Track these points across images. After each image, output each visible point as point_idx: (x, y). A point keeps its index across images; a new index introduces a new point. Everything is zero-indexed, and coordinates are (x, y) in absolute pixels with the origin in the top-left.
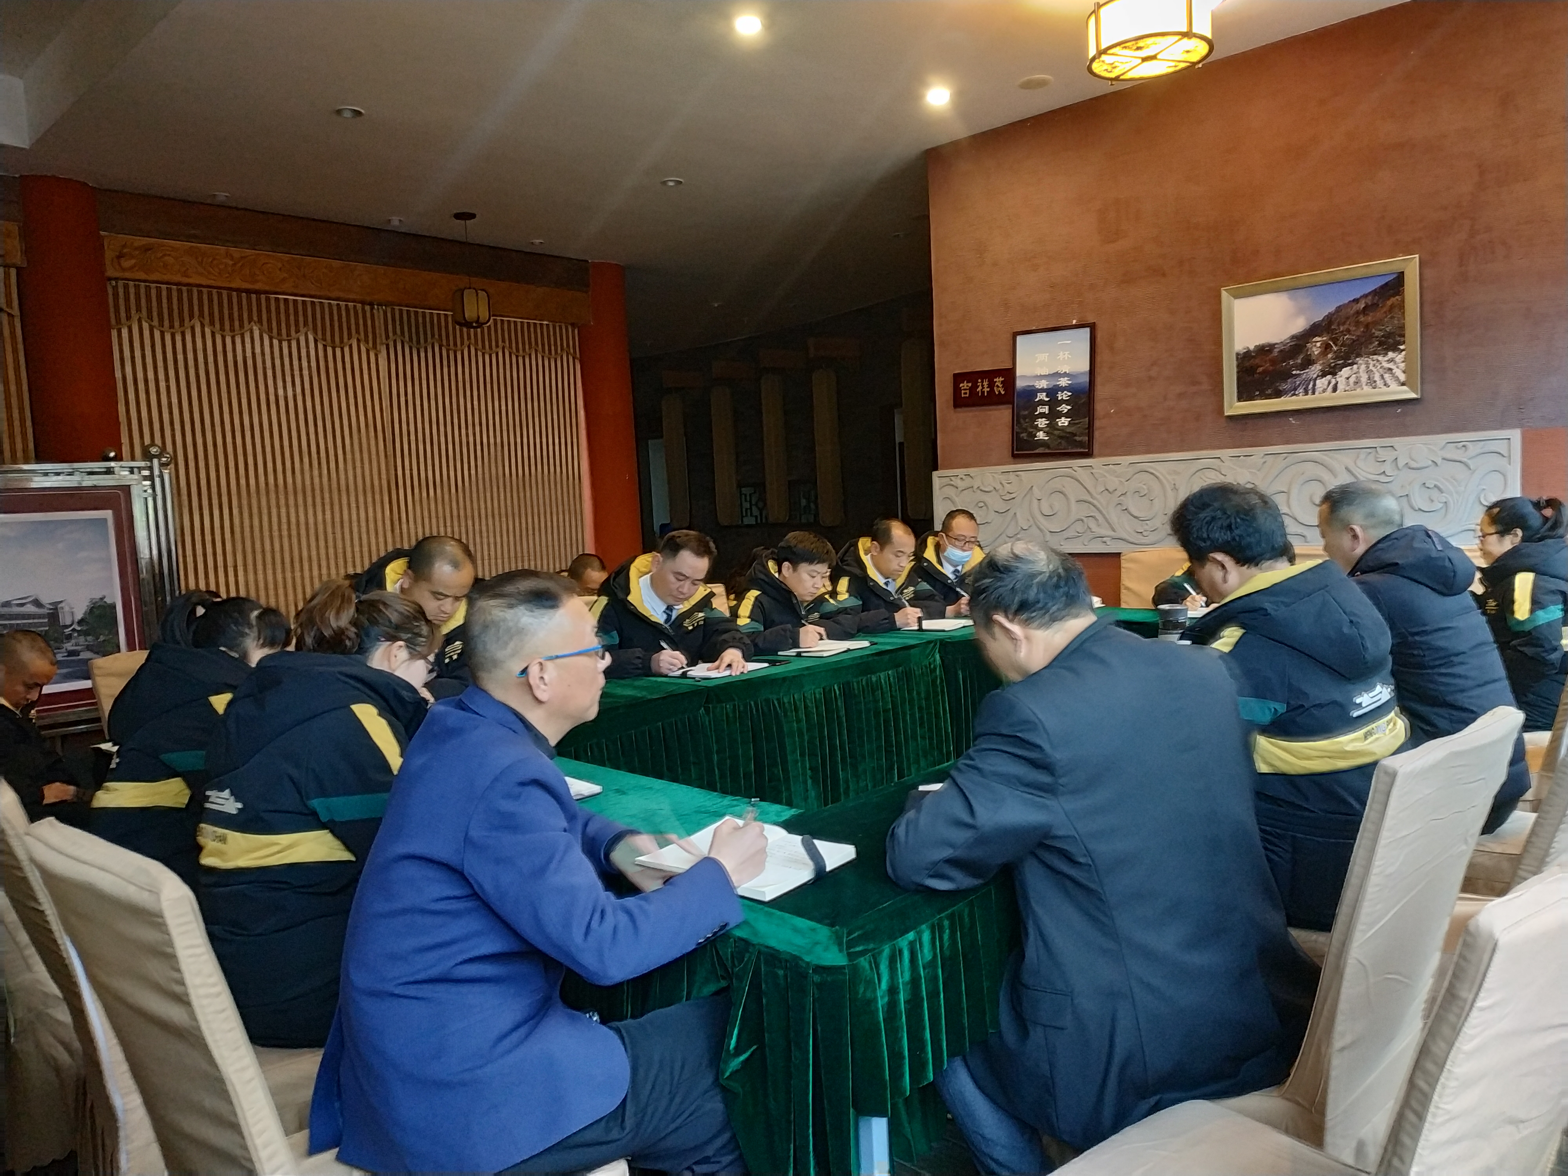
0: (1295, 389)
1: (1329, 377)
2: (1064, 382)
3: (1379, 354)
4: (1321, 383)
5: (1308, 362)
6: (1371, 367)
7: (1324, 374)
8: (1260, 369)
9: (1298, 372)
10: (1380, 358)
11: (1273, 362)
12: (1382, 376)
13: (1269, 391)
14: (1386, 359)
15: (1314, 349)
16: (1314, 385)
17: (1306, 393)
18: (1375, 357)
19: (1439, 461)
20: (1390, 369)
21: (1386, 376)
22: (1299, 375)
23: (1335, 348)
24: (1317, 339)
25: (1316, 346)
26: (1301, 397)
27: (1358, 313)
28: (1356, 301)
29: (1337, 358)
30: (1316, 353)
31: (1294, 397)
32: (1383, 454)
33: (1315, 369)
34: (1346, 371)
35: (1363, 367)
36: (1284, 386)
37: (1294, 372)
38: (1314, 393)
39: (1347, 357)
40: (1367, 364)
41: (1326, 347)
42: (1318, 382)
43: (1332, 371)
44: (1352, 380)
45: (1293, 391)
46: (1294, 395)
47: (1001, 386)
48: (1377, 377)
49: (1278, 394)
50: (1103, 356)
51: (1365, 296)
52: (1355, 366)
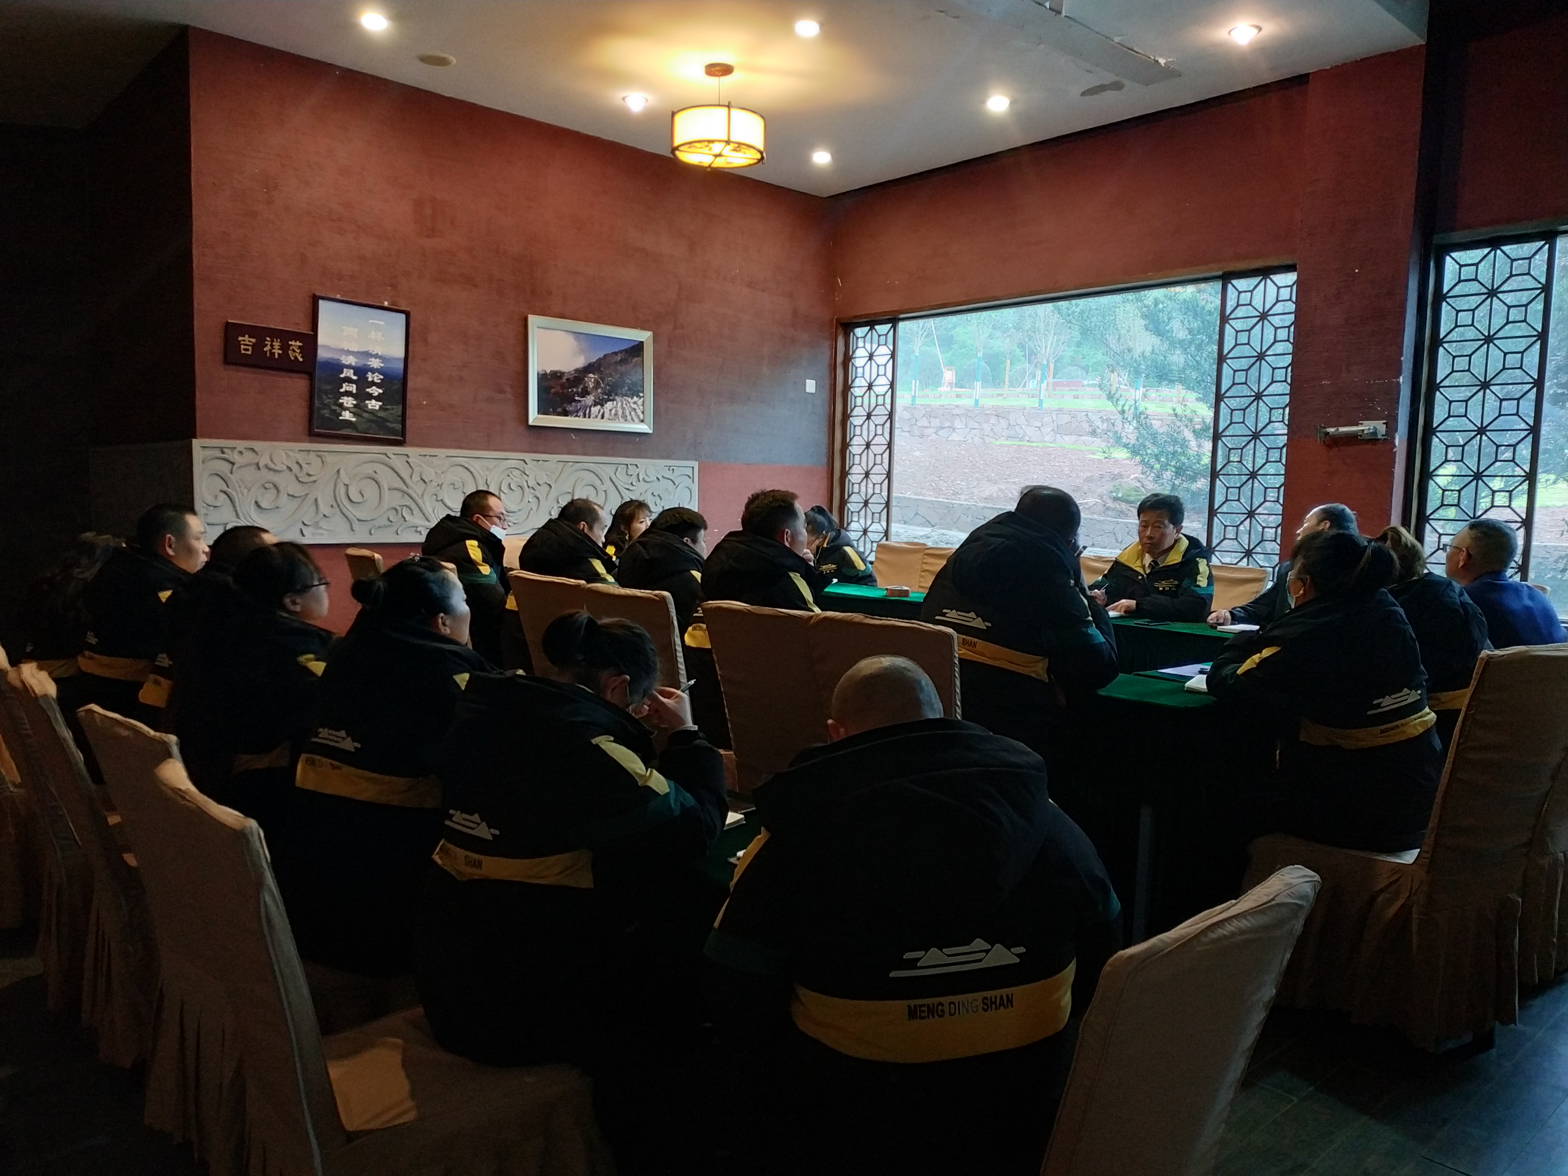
0: (577, 412)
1: (599, 407)
2: (375, 363)
3: (628, 397)
4: (595, 410)
5: (585, 393)
6: (624, 405)
7: (596, 404)
8: (553, 391)
9: (579, 399)
10: (629, 399)
11: (563, 386)
12: (630, 413)
13: (560, 410)
14: (633, 401)
15: (590, 383)
16: (590, 411)
17: (585, 417)
18: (626, 398)
19: (660, 478)
20: (635, 409)
21: (633, 413)
22: (580, 401)
23: (602, 385)
24: (591, 375)
25: (591, 379)
26: (581, 419)
27: (616, 362)
28: (616, 353)
29: (604, 393)
30: (591, 386)
31: (577, 418)
32: (632, 470)
33: (590, 399)
34: (609, 405)
35: (619, 404)
36: (570, 408)
37: (576, 398)
38: (589, 417)
39: (610, 394)
40: (622, 402)
41: (597, 384)
42: (592, 409)
43: (600, 403)
44: (613, 412)
45: (575, 413)
46: (576, 416)
47: (298, 351)
48: (628, 414)
49: (565, 413)
50: (417, 347)
51: (621, 351)
52: (615, 402)
